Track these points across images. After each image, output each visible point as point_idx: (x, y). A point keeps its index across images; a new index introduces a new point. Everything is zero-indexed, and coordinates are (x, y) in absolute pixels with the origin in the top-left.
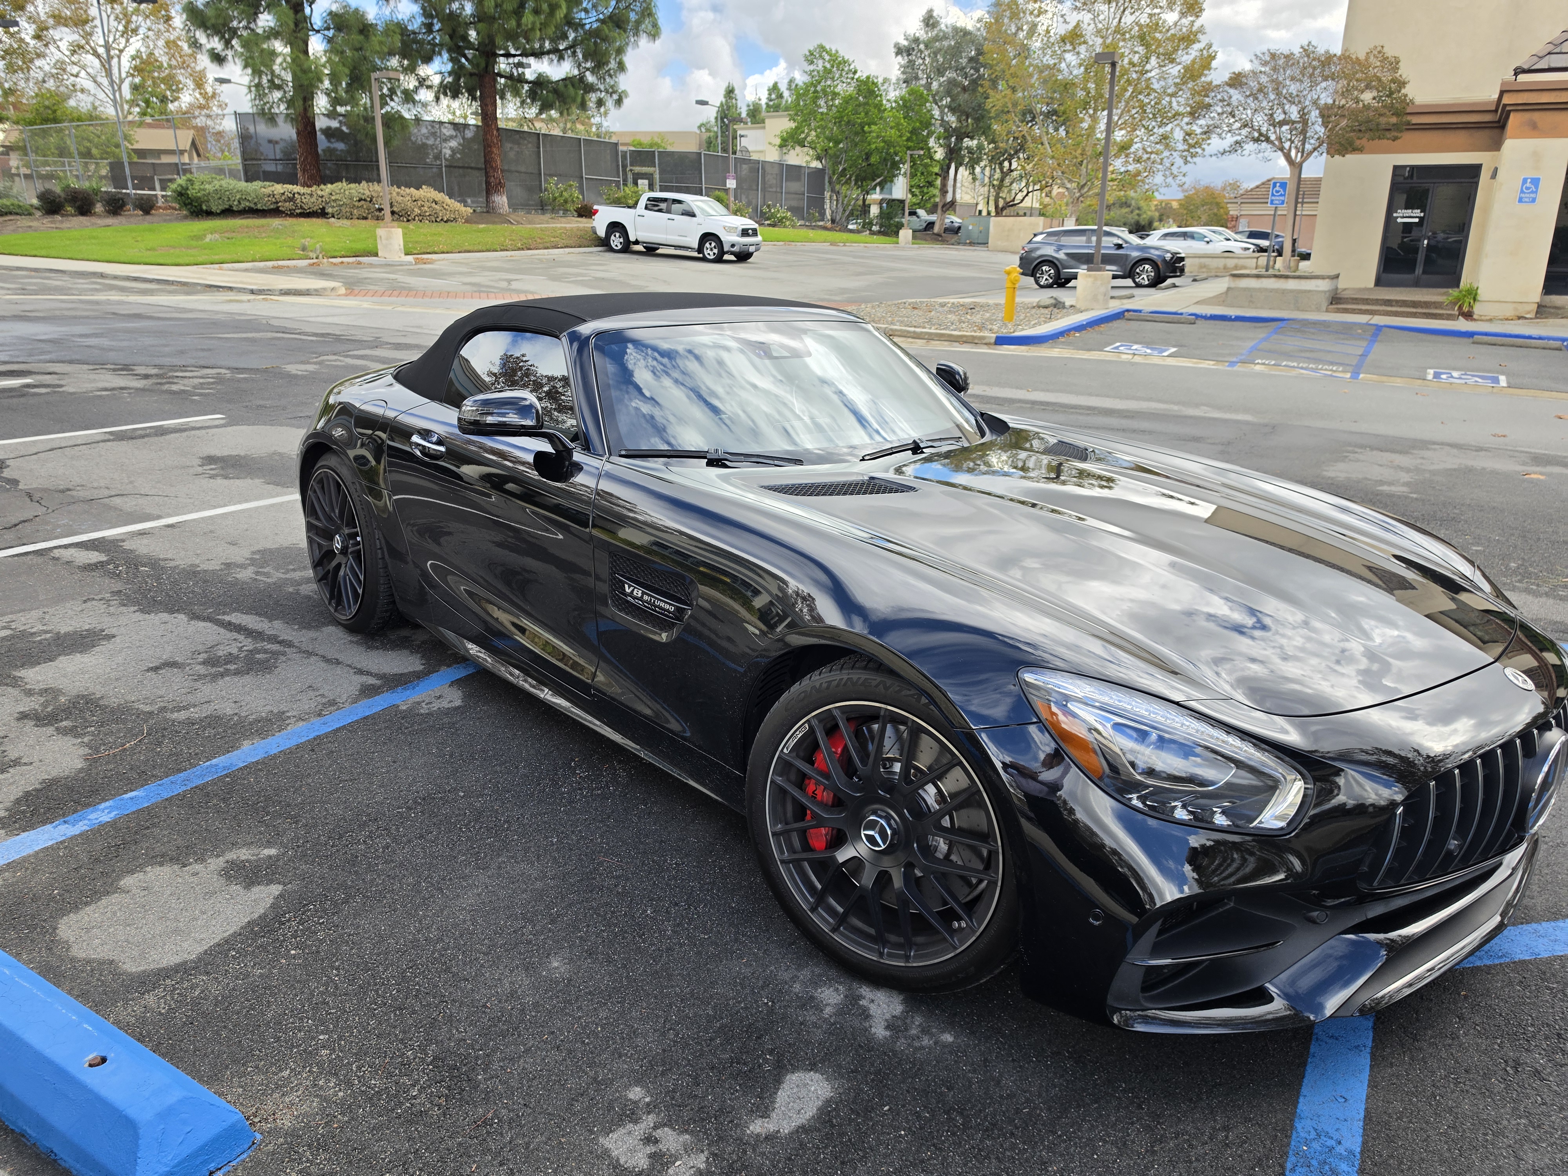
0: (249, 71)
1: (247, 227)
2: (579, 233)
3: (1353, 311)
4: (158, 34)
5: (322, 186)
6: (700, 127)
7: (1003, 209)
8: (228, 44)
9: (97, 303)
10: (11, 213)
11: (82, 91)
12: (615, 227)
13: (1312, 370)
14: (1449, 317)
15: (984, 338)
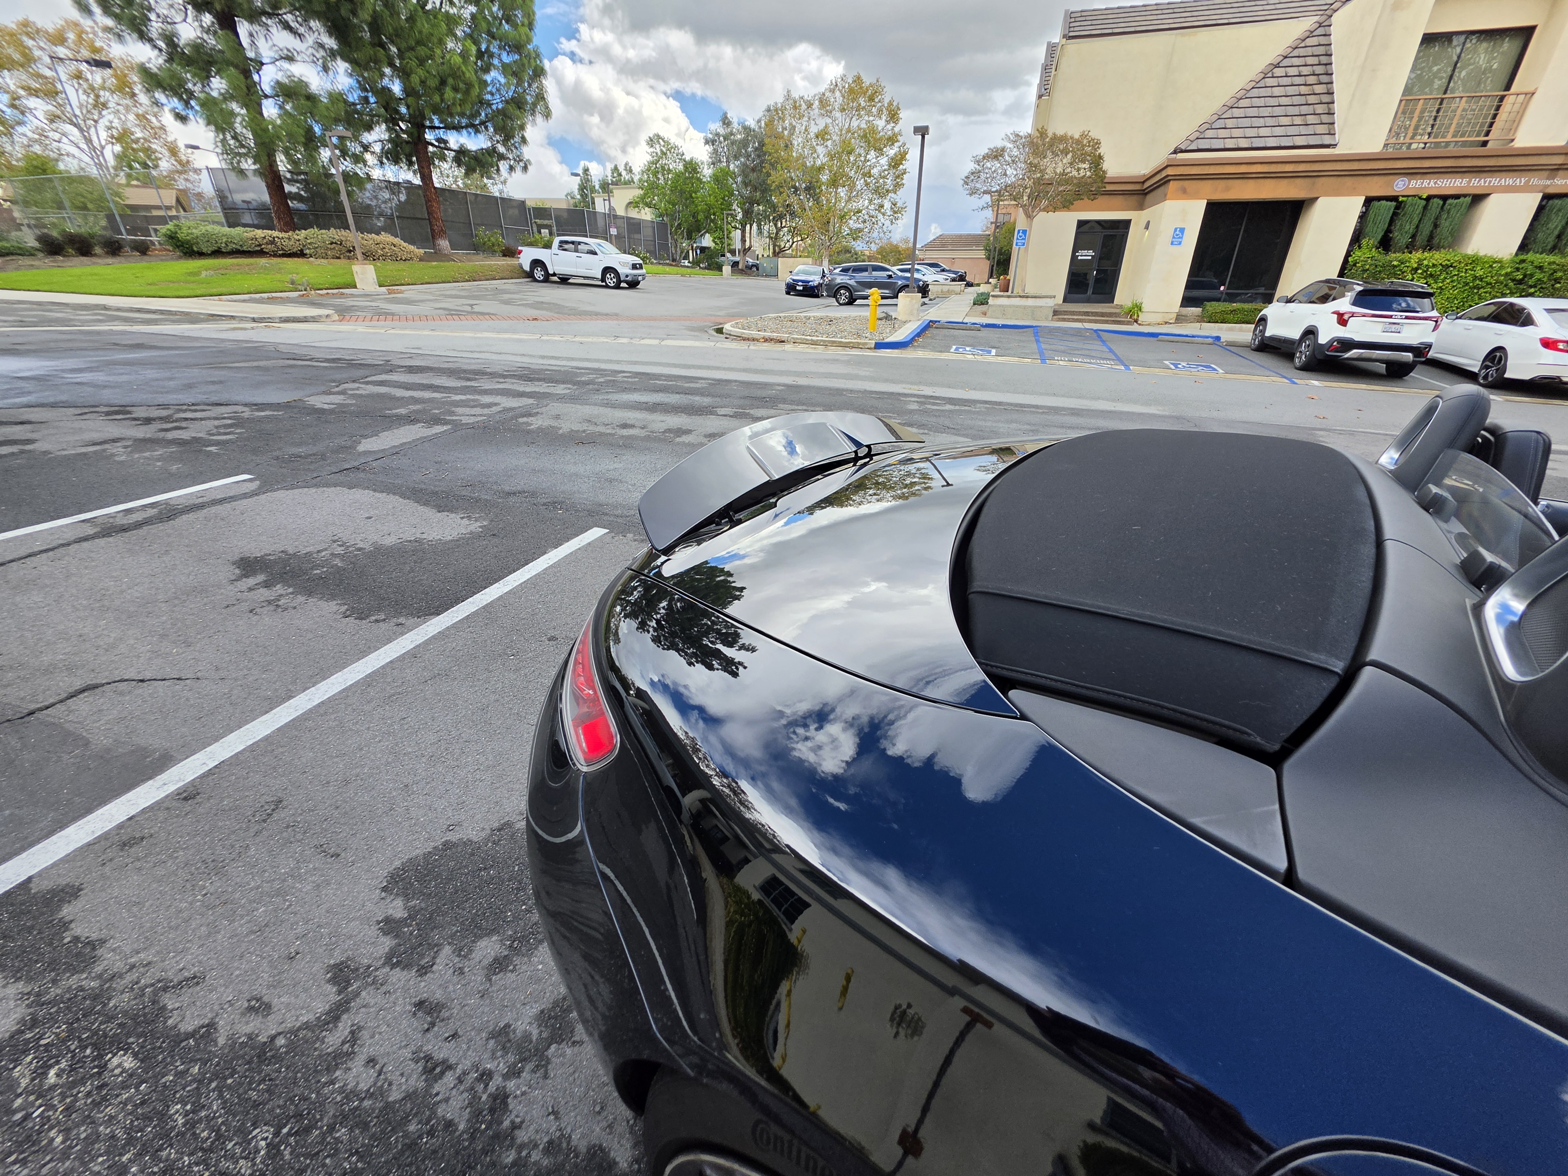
0: (213, 128)
1: (238, 265)
2: (509, 268)
3: (1069, 320)
4: (127, 109)
5: (297, 232)
6: (566, 196)
7: (779, 253)
8: (187, 103)
9: (98, 333)
10: (12, 254)
11: (68, 155)
12: (537, 263)
13: (1097, 364)
14: (1128, 323)
15: (866, 344)
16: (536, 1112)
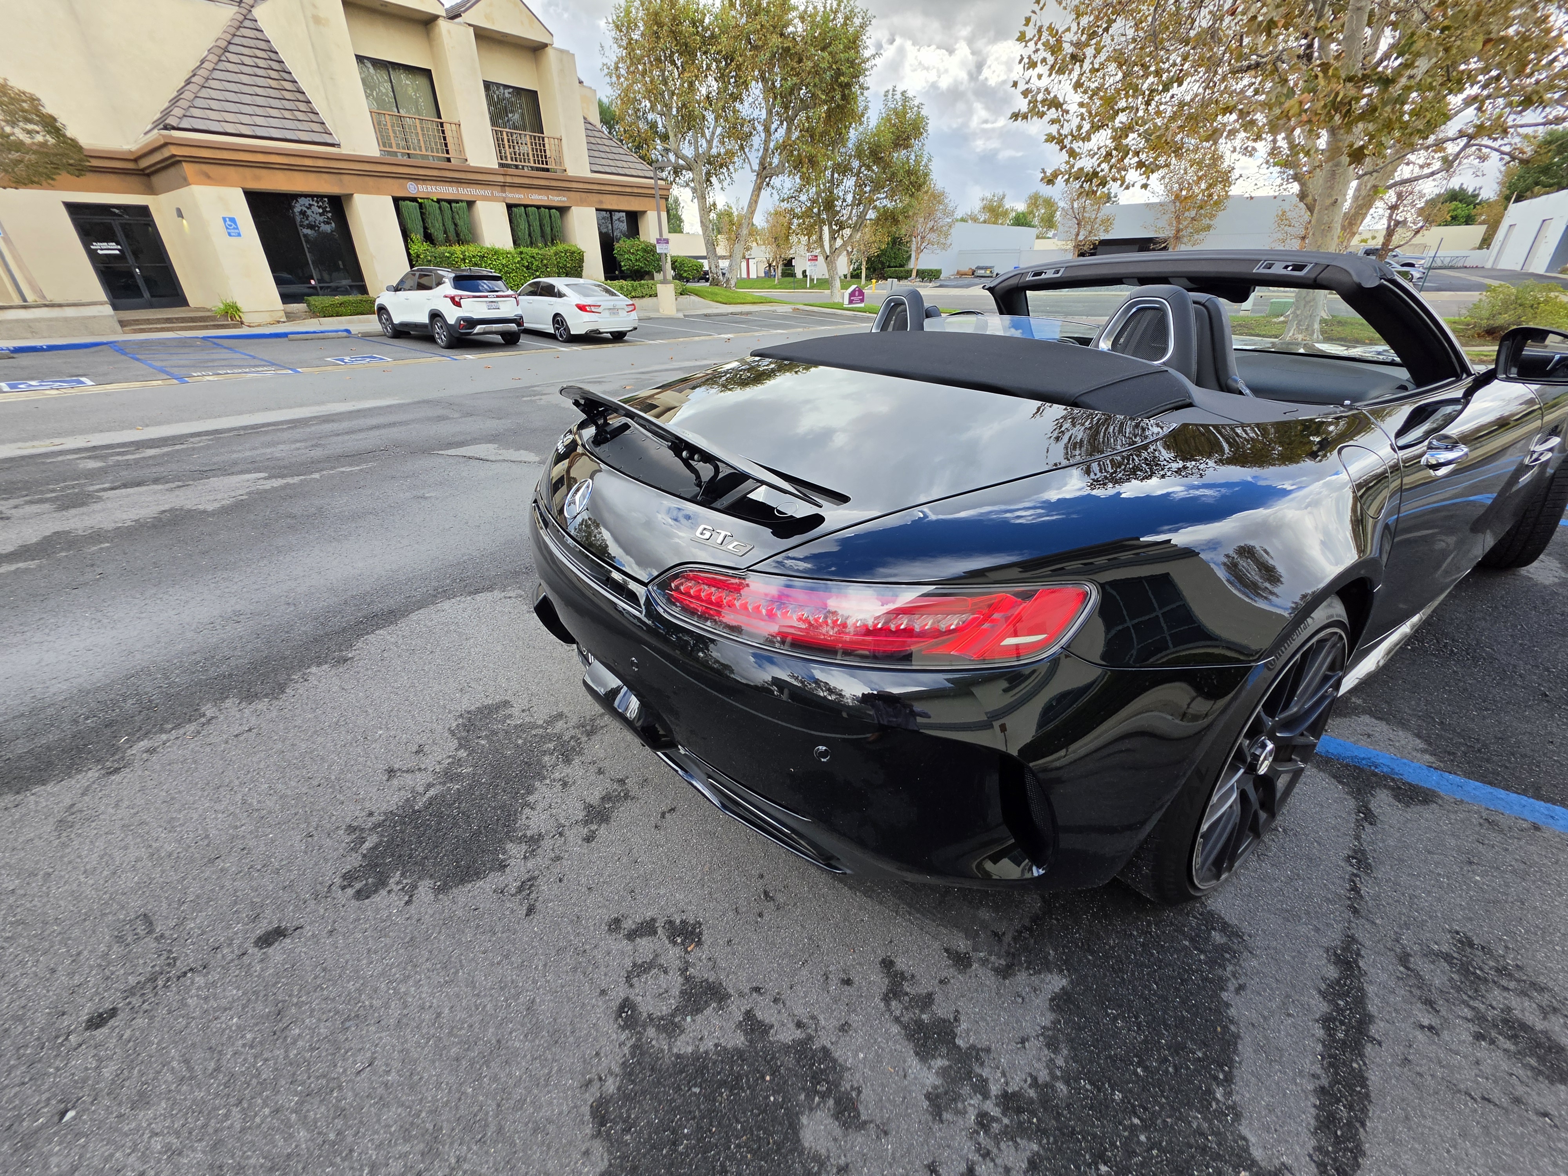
14: (233, 326)
16: (1021, 1060)
